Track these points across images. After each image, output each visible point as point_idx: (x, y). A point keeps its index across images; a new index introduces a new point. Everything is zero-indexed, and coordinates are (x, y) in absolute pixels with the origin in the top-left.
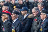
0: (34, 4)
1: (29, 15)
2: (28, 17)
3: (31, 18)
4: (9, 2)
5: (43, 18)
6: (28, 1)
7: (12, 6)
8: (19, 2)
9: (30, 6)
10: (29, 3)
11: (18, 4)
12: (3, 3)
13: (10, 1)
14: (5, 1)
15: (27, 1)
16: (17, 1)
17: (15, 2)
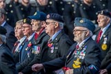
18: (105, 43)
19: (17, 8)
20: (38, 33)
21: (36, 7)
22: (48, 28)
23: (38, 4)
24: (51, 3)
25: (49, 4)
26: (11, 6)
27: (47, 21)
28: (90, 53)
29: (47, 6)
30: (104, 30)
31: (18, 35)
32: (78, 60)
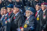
18: (38, 17)
19: (7, 3)
20: (10, 13)
21: (15, 2)
22: (14, 11)
23: (16, 1)
24: (21, 1)
25: (20, 1)
26: (4, 2)
27: (14, 8)
28: (31, 21)
29: (19, 2)
30: (38, 12)
31: (2, 14)
32: (26, 24)
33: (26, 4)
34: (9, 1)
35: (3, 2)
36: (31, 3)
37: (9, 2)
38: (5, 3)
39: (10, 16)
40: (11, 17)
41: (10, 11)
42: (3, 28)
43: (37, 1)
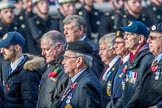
0: (113, 18)
1: (28, 59)
2: (25, 67)
3: (34, 71)
4: (29, 10)
5: (73, 71)
6: (92, 7)
7: (38, 22)
8: (62, 11)
9: (98, 23)
10: (96, 14)
11: (59, 16)
12: (9, 14)
13: (32, 7)
14: (14, 8)
15: (87, 7)
16: (57, 6)
17: (47, 9)
33: (98, 26)
34: (39, 14)
35: (17, 17)
36: (116, 22)
37: (39, 18)
38: (24, 22)
39: (135, 61)
40: (137, 66)
41: (136, 45)
42: (115, 103)
43: (137, 16)
